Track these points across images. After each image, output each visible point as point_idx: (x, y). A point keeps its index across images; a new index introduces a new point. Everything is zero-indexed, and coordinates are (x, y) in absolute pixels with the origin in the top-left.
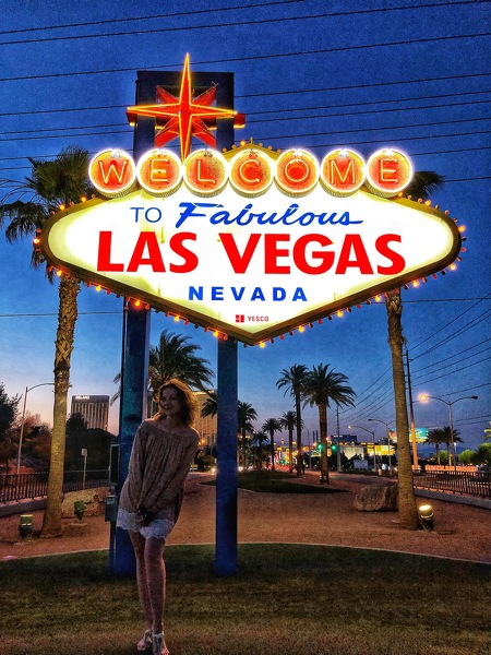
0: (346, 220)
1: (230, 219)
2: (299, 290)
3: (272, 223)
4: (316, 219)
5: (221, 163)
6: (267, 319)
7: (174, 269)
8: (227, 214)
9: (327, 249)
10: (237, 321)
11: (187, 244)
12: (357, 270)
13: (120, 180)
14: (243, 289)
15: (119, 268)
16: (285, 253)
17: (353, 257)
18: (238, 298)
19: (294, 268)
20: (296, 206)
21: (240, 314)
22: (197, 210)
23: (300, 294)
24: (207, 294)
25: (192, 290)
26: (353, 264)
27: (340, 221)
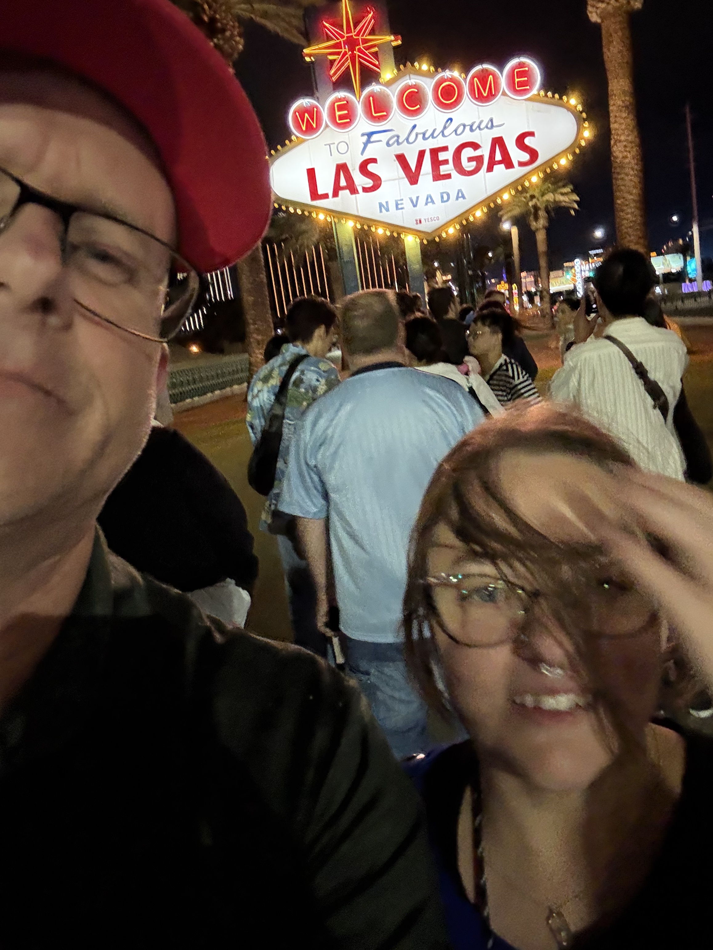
0: (491, 125)
1: (400, 141)
2: (459, 191)
3: (433, 137)
4: (468, 128)
5: (388, 96)
6: (438, 218)
7: (365, 190)
8: (398, 137)
9: (478, 153)
10: (417, 223)
11: (371, 167)
12: (502, 166)
13: (314, 126)
14: (418, 198)
15: (326, 196)
16: (446, 162)
17: (498, 157)
18: (415, 206)
19: (454, 174)
20: (451, 119)
21: (418, 218)
22: (374, 137)
23: (460, 195)
24: (392, 206)
25: (381, 205)
26: (500, 162)
27: (487, 127)
